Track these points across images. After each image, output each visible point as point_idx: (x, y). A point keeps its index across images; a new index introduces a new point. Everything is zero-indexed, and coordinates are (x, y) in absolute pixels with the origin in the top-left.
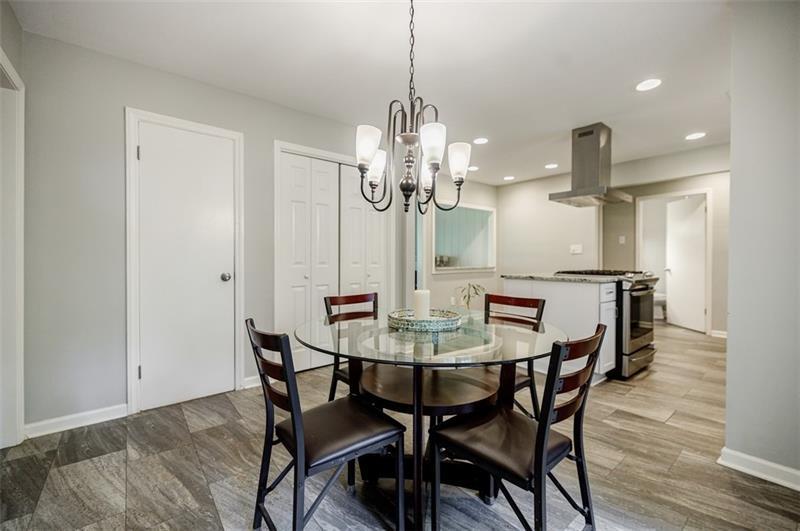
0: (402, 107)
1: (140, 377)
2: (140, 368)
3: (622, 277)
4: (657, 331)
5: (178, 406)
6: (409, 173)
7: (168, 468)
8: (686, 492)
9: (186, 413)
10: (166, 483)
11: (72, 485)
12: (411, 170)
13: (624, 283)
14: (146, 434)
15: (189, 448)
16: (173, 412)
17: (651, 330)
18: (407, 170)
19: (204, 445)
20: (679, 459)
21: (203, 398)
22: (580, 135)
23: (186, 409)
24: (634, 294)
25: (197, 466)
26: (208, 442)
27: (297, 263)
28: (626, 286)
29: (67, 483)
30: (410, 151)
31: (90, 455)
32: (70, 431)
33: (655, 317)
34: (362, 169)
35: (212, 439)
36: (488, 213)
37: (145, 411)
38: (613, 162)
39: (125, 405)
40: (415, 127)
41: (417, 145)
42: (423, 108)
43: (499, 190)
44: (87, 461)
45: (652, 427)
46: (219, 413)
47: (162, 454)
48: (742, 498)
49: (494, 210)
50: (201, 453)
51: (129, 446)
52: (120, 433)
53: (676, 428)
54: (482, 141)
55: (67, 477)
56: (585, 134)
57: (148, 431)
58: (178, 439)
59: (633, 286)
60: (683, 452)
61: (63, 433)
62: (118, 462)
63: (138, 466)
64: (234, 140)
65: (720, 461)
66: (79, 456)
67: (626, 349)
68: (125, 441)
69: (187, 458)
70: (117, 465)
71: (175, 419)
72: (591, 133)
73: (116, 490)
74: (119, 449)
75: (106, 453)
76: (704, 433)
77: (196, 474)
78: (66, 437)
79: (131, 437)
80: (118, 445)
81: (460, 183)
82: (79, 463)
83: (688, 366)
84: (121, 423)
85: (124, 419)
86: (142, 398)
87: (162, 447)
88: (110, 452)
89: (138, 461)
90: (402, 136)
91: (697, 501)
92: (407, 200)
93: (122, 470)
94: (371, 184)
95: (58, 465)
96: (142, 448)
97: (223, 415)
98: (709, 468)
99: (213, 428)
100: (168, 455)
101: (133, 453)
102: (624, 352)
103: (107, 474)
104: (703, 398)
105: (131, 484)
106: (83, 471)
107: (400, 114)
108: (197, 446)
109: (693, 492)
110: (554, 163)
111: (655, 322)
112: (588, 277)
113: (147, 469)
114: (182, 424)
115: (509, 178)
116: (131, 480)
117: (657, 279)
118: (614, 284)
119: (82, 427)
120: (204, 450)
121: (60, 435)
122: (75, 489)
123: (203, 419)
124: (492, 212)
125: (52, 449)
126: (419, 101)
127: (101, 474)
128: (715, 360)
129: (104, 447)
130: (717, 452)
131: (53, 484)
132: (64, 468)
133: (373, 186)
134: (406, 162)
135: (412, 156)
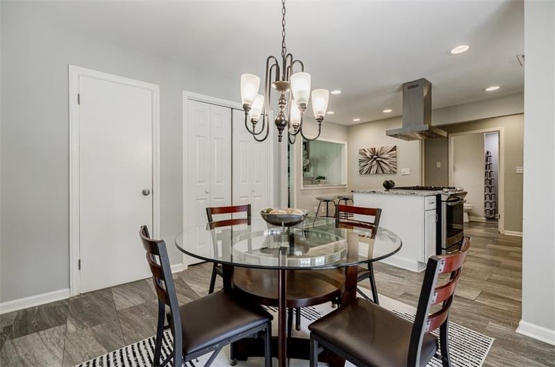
0: (277, 62)
1: (80, 268)
2: (80, 261)
3: (440, 192)
4: (466, 231)
5: (109, 290)
6: (282, 112)
7: (97, 339)
8: (494, 355)
9: (115, 295)
10: (95, 351)
11: (21, 354)
12: (284, 110)
13: (442, 196)
14: (83, 312)
15: (115, 323)
16: (105, 295)
17: (462, 230)
18: (280, 109)
19: (127, 320)
20: (487, 328)
21: (128, 283)
22: (409, 88)
23: (115, 292)
24: (449, 204)
25: (119, 337)
26: (130, 317)
27: (200, 182)
28: (444, 198)
29: (17, 352)
30: (283, 95)
31: (37, 330)
32: (25, 310)
33: (464, 221)
34: (246, 108)
35: (133, 315)
36: (341, 145)
37: (83, 294)
38: (433, 108)
39: (68, 290)
40: (286, 76)
41: (288, 90)
42: (292, 63)
43: (349, 129)
44: (35, 334)
45: (465, 304)
46: (140, 295)
47: (94, 328)
48: (537, 359)
49: (346, 143)
50: (123, 326)
51: (68, 321)
52: (63, 312)
53: (484, 305)
54: (337, 92)
55: (18, 347)
56: (413, 87)
57: (84, 309)
58: (107, 316)
59: (449, 198)
60: (490, 323)
61: (19, 312)
62: (59, 334)
63: (74, 338)
64: (152, 91)
65: (518, 331)
66: (29, 330)
67: (444, 245)
68: (66, 318)
69: (113, 331)
70: (58, 337)
71: (105, 300)
72: (417, 86)
73: (55, 357)
74: (61, 324)
75: (50, 328)
76: (505, 309)
77: (119, 343)
78: (21, 314)
79: (71, 314)
80: (61, 321)
81: (320, 120)
82: (28, 336)
83: (488, 257)
84: (63, 304)
85: (67, 300)
86: (81, 284)
87: (94, 322)
88: (54, 326)
89: (75, 334)
90: (276, 84)
91: (503, 363)
92: (280, 133)
93: (62, 341)
94: (252, 121)
95: (12, 338)
96: (79, 323)
97: (143, 297)
98: (511, 336)
99: (135, 306)
100: (98, 328)
101: (71, 327)
102: (442, 247)
103: (49, 344)
104: (502, 281)
105: (67, 352)
106: (31, 341)
107: (275, 68)
108: (121, 320)
109: (499, 355)
110: (389, 109)
111: (464, 224)
112: (416, 192)
113: (81, 340)
114: (111, 304)
115: (357, 120)
116: (68, 350)
117: (466, 193)
118: (435, 197)
119: (34, 307)
120: (126, 324)
121: (16, 314)
122: (23, 357)
123: (127, 299)
124: (344, 145)
125: (9, 324)
126: (290, 56)
127: (45, 344)
128: (509, 252)
129: (48, 322)
130: (515, 323)
131: (6, 353)
132: (16, 340)
133: (253, 122)
134: (280, 103)
135: (284, 99)
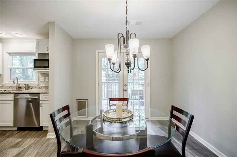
6: (128, 58)
30: (127, 51)
92: (128, 68)
134: (126, 55)
135: (128, 52)
